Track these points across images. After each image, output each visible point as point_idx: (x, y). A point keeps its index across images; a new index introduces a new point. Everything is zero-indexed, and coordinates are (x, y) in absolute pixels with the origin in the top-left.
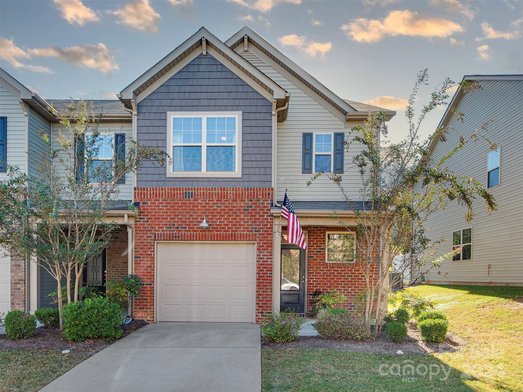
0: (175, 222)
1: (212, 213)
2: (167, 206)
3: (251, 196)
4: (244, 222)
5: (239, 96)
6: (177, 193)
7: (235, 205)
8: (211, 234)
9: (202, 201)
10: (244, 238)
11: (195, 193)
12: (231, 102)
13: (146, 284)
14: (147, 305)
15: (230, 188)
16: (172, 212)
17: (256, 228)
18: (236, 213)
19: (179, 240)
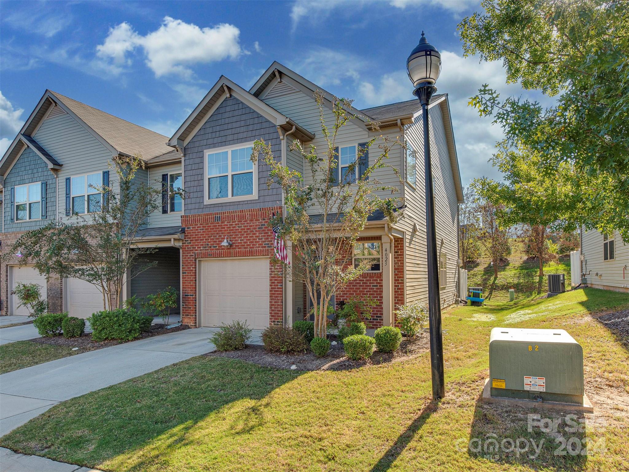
0: (209, 242)
1: (235, 232)
2: (203, 229)
3: (263, 215)
4: (259, 239)
5: (256, 127)
6: (210, 218)
7: (252, 224)
8: (234, 251)
9: (227, 223)
10: (259, 254)
11: (222, 216)
12: (250, 134)
13: (190, 295)
14: (190, 313)
15: (247, 210)
16: (207, 234)
17: (268, 244)
18: (253, 231)
19: (211, 257)
